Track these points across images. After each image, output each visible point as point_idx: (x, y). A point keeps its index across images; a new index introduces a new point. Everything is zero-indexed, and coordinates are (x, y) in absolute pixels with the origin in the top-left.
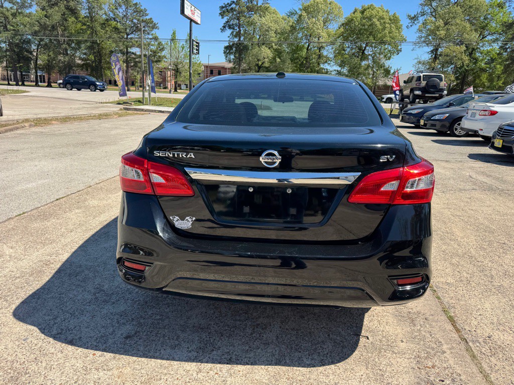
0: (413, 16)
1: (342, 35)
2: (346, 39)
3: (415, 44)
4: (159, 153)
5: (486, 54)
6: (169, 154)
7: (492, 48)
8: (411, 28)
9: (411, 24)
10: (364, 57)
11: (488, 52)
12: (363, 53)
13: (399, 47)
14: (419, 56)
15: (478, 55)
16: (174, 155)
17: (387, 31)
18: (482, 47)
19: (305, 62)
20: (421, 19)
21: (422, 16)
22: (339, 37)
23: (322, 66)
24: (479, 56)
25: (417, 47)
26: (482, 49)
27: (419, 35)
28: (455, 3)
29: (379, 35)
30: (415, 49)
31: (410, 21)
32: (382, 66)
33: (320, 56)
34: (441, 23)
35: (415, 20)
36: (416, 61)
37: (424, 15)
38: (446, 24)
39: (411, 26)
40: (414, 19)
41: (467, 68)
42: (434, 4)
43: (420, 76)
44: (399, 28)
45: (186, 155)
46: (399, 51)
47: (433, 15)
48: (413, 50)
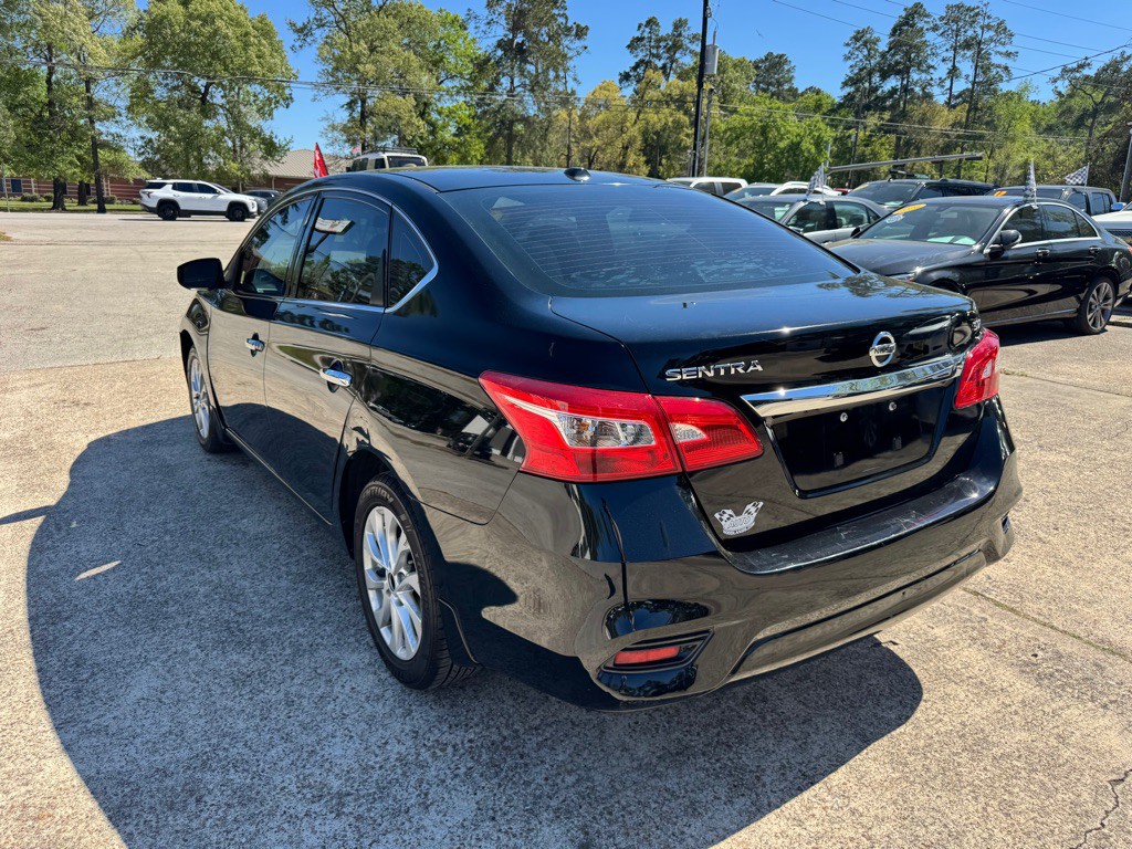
0: (299, 25)
1: (142, 53)
2: (154, 64)
3: (316, 86)
4: (681, 373)
5: (447, 116)
6: (707, 373)
7: (455, 104)
8: (301, 52)
9: (299, 43)
10: (207, 110)
11: (451, 112)
12: (203, 100)
13: (287, 92)
14: (331, 114)
15: (434, 116)
16: (717, 371)
17: (252, 52)
18: (439, 100)
19: (47, 114)
20: (320, 34)
21: (319, 27)
22: (133, 57)
23: (97, 125)
24: (437, 120)
25: (322, 94)
26: (440, 106)
27: (324, 68)
28: (381, 8)
29: (238, 61)
30: (319, 98)
31: (296, 36)
32: (255, 134)
33: (91, 104)
34: (363, 47)
35: (306, 35)
36: (325, 124)
37: (323, 26)
38: (372, 49)
39: (301, 47)
40: (303, 31)
41: (421, 143)
42: (341, 6)
43: (383, 160)
44: (276, 49)
45: (745, 369)
46: (288, 100)
47: (341, 29)
48: (314, 100)
